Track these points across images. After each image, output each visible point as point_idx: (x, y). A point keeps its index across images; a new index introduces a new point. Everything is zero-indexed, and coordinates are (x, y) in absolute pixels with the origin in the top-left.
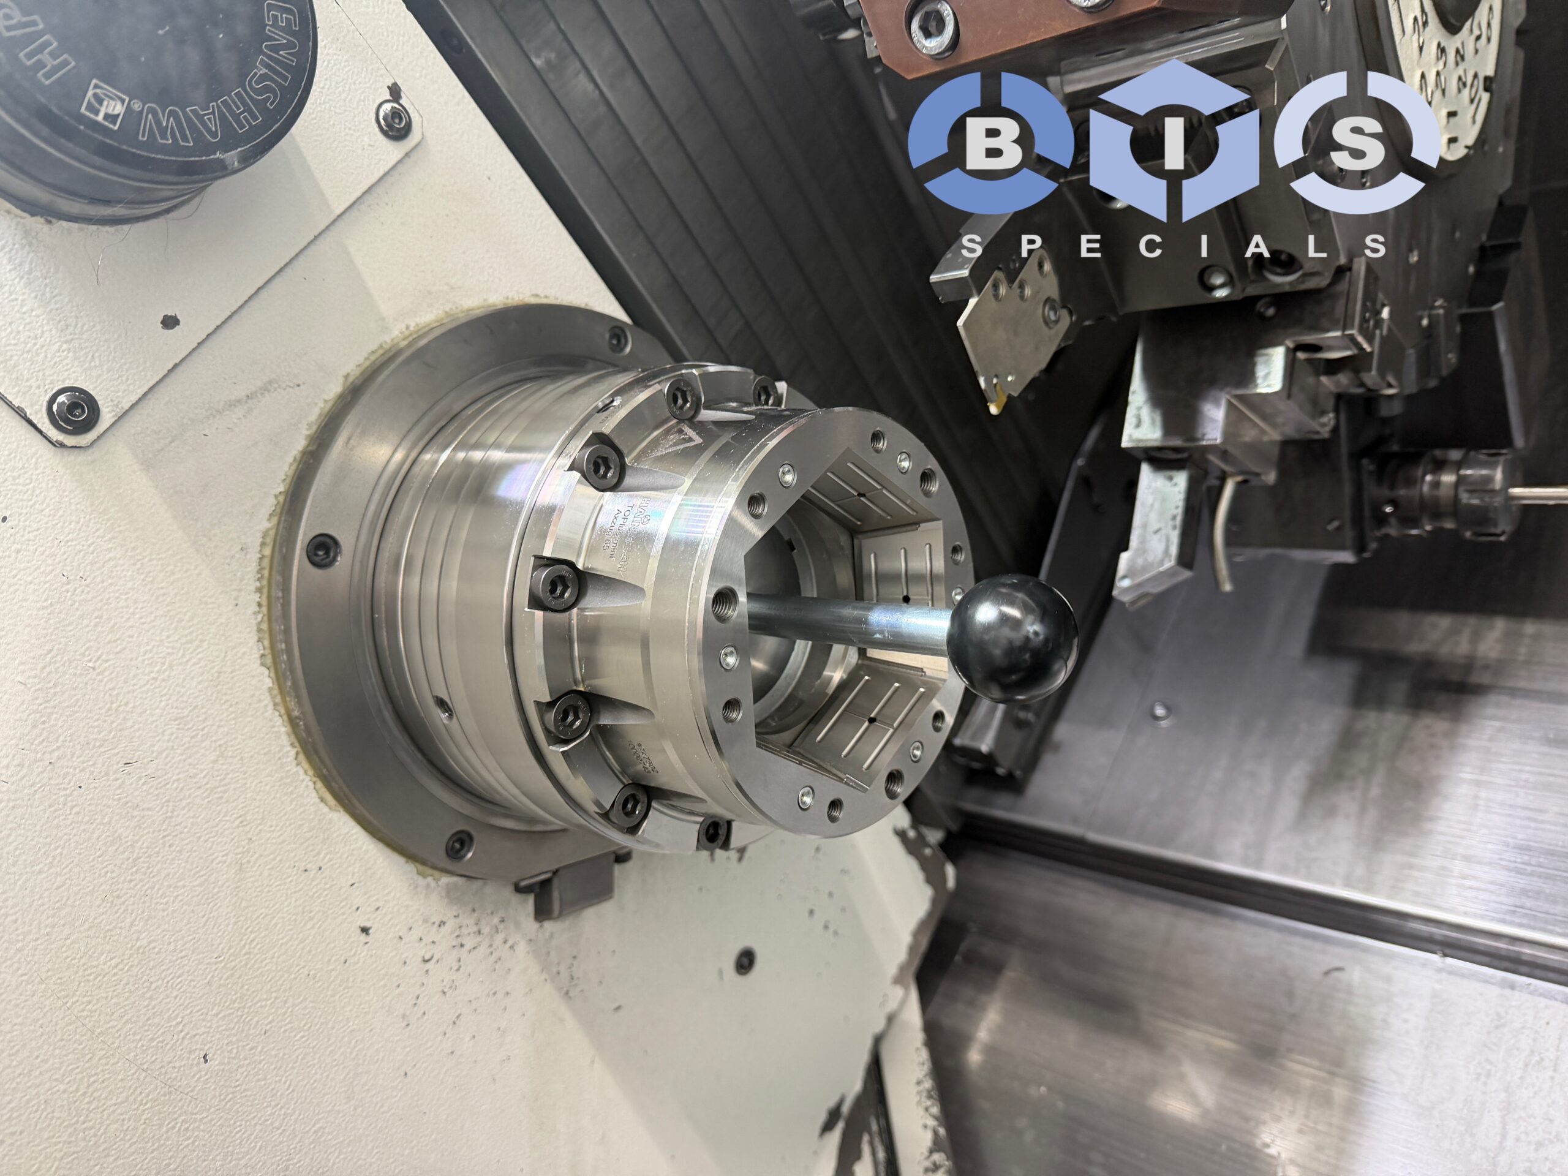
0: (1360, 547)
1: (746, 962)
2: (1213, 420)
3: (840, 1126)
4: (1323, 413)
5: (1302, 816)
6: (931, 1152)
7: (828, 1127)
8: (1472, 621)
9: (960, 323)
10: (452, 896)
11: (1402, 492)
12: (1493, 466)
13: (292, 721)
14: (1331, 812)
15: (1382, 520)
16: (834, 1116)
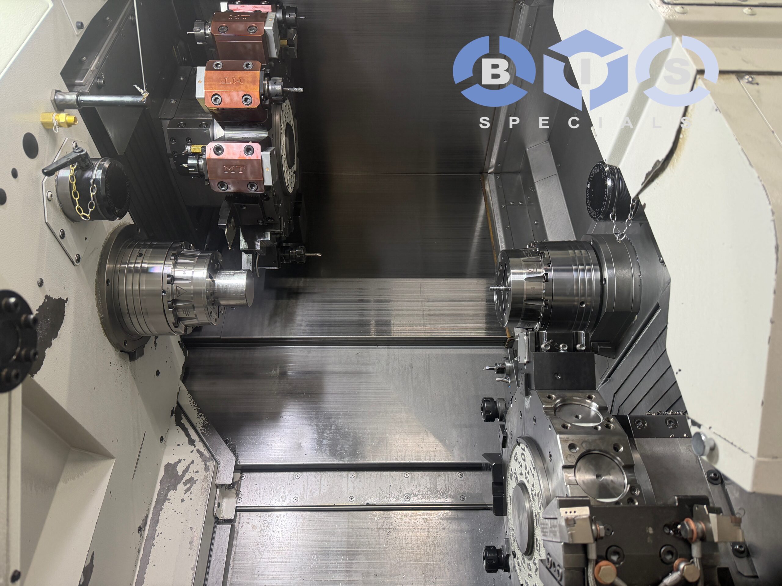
0: (279, 267)
1: (158, 373)
2: (258, 245)
3: (174, 414)
4: (275, 242)
5: (269, 324)
6: (198, 414)
7: (172, 415)
8: (297, 279)
9: (226, 233)
10: (120, 356)
11: (286, 254)
12: (301, 250)
13: (101, 318)
14: (275, 322)
15: (282, 260)
16: (172, 411)
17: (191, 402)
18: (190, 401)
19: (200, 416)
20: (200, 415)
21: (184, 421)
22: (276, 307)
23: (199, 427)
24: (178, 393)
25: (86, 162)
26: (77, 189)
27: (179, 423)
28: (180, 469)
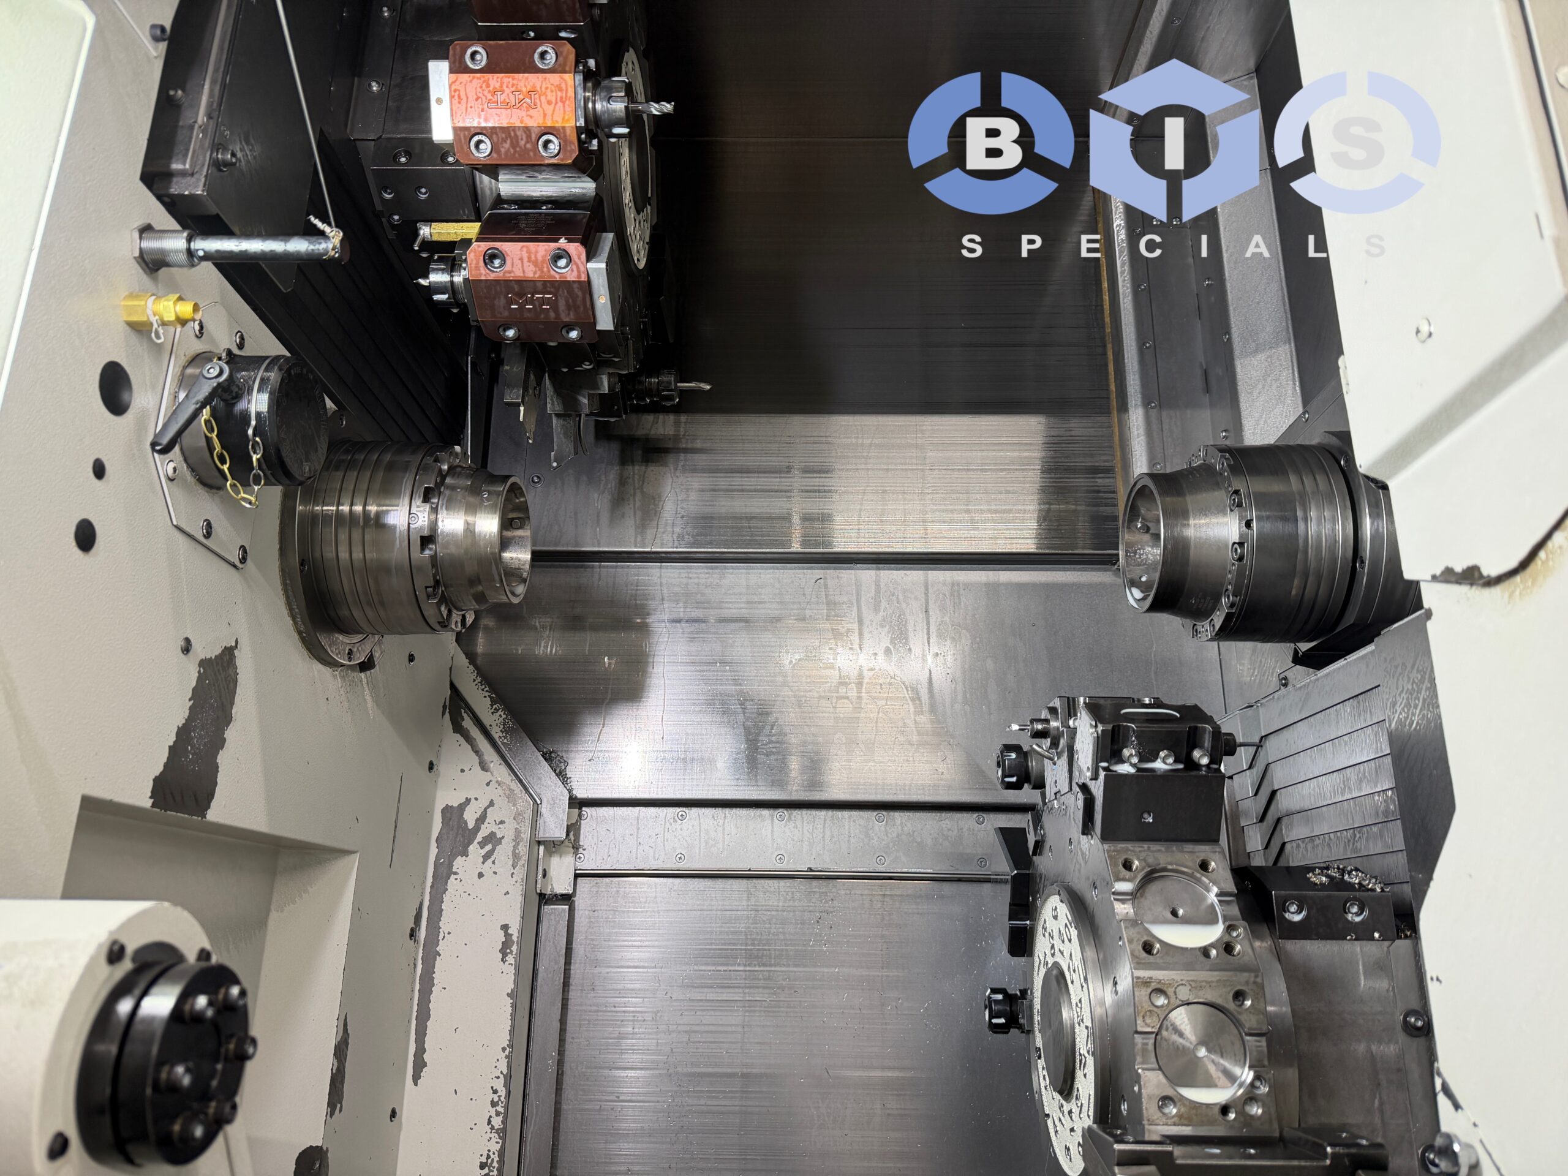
17: (476, 682)
18: (474, 680)
19: (497, 710)
20: (495, 709)
21: (468, 723)
22: (622, 482)
23: (496, 733)
24: (451, 669)
25: (232, 392)
26: (223, 447)
27: (458, 728)
28: (470, 817)
